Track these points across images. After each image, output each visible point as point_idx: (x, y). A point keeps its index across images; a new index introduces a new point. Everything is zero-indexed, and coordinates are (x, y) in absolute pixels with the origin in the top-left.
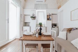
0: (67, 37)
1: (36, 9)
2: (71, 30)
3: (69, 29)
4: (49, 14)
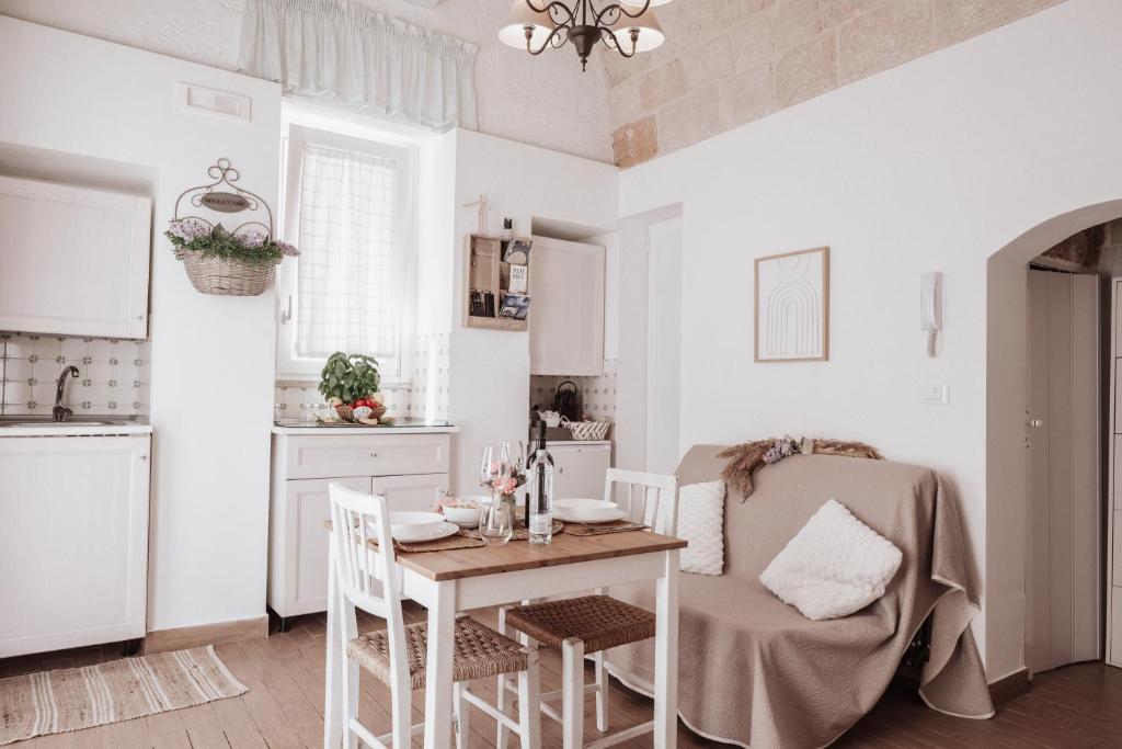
0: (725, 541)
1: (287, 92)
2: (760, 464)
3: (746, 450)
4: (496, 231)
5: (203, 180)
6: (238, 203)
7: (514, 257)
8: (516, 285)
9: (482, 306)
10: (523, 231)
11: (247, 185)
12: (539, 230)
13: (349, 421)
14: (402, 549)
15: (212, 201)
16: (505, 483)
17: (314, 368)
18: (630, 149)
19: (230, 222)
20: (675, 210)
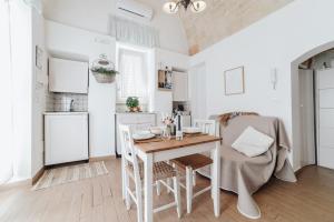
1: (117, 39)
2: (229, 118)
4: (164, 69)
5: (99, 58)
6: (107, 63)
7: (168, 75)
8: (169, 81)
9: (161, 86)
10: (170, 69)
11: (108, 59)
12: (174, 70)
13: (132, 111)
14: (137, 142)
15: (100, 63)
16: (168, 122)
17: (124, 100)
18: (193, 52)
19: (104, 67)
20: (204, 64)
